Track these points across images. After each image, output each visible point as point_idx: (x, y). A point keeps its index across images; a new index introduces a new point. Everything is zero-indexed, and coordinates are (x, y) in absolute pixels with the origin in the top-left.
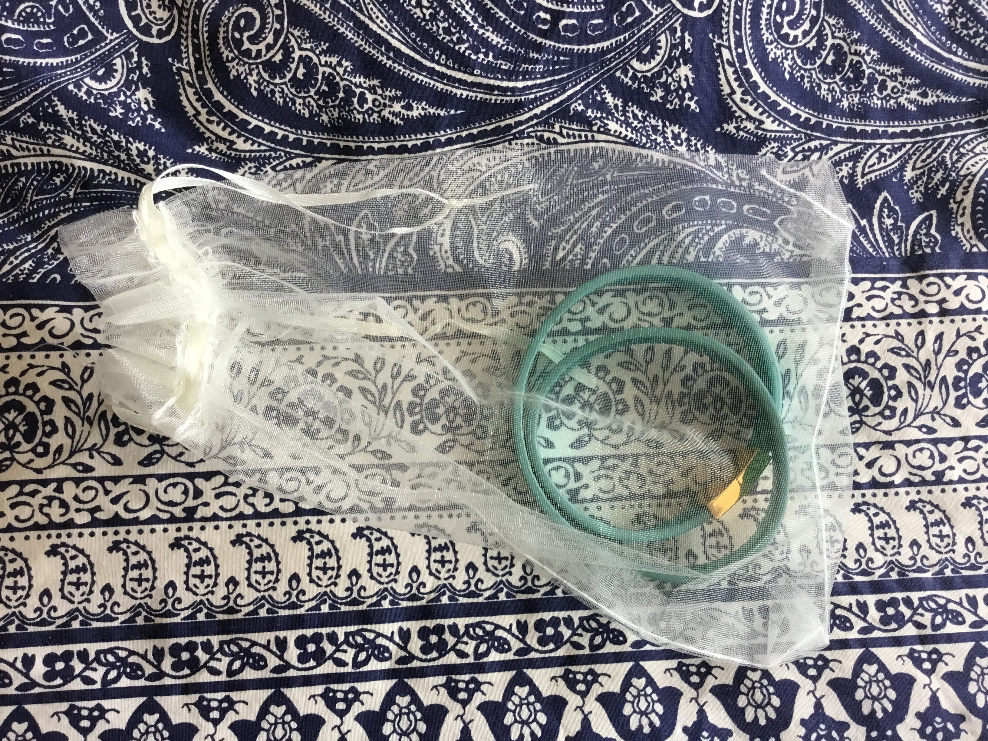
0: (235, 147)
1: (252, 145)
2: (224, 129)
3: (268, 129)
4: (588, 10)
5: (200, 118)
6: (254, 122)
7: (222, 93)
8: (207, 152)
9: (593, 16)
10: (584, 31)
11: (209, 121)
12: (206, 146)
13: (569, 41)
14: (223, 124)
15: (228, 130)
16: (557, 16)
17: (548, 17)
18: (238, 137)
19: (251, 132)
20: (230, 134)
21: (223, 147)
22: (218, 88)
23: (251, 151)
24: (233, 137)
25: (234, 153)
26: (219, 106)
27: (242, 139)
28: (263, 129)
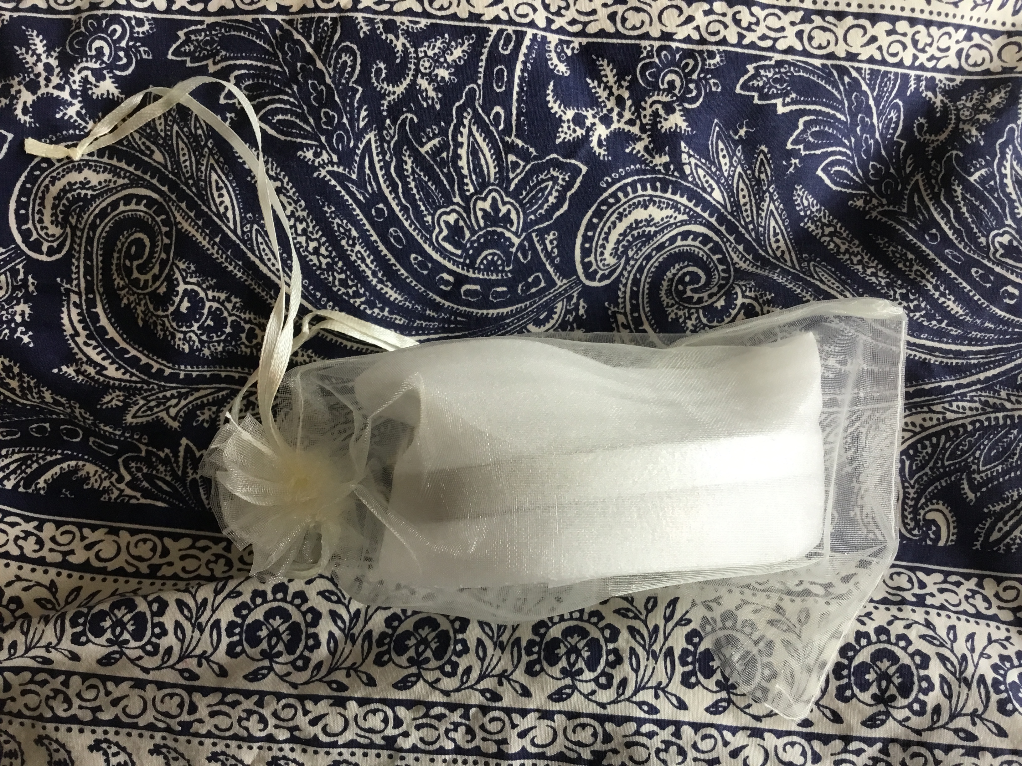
0: (105, 372)
1: (124, 374)
2: (98, 354)
3: (144, 360)
4: (494, 277)
5: (77, 339)
6: (133, 352)
7: (109, 319)
8: (74, 374)
9: (498, 283)
10: (486, 297)
11: (86, 344)
12: (74, 367)
13: (469, 304)
14: (99, 349)
15: (104, 355)
16: (461, 280)
17: (451, 279)
18: (111, 364)
19: (126, 361)
20: (104, 359)
21: (91, 371)
22: (107, 315)
23: (120, 380)
24: (106, 363)
25: (102, 379)
26: (102, 331)
27: (115, 366)
28: (140, 360)
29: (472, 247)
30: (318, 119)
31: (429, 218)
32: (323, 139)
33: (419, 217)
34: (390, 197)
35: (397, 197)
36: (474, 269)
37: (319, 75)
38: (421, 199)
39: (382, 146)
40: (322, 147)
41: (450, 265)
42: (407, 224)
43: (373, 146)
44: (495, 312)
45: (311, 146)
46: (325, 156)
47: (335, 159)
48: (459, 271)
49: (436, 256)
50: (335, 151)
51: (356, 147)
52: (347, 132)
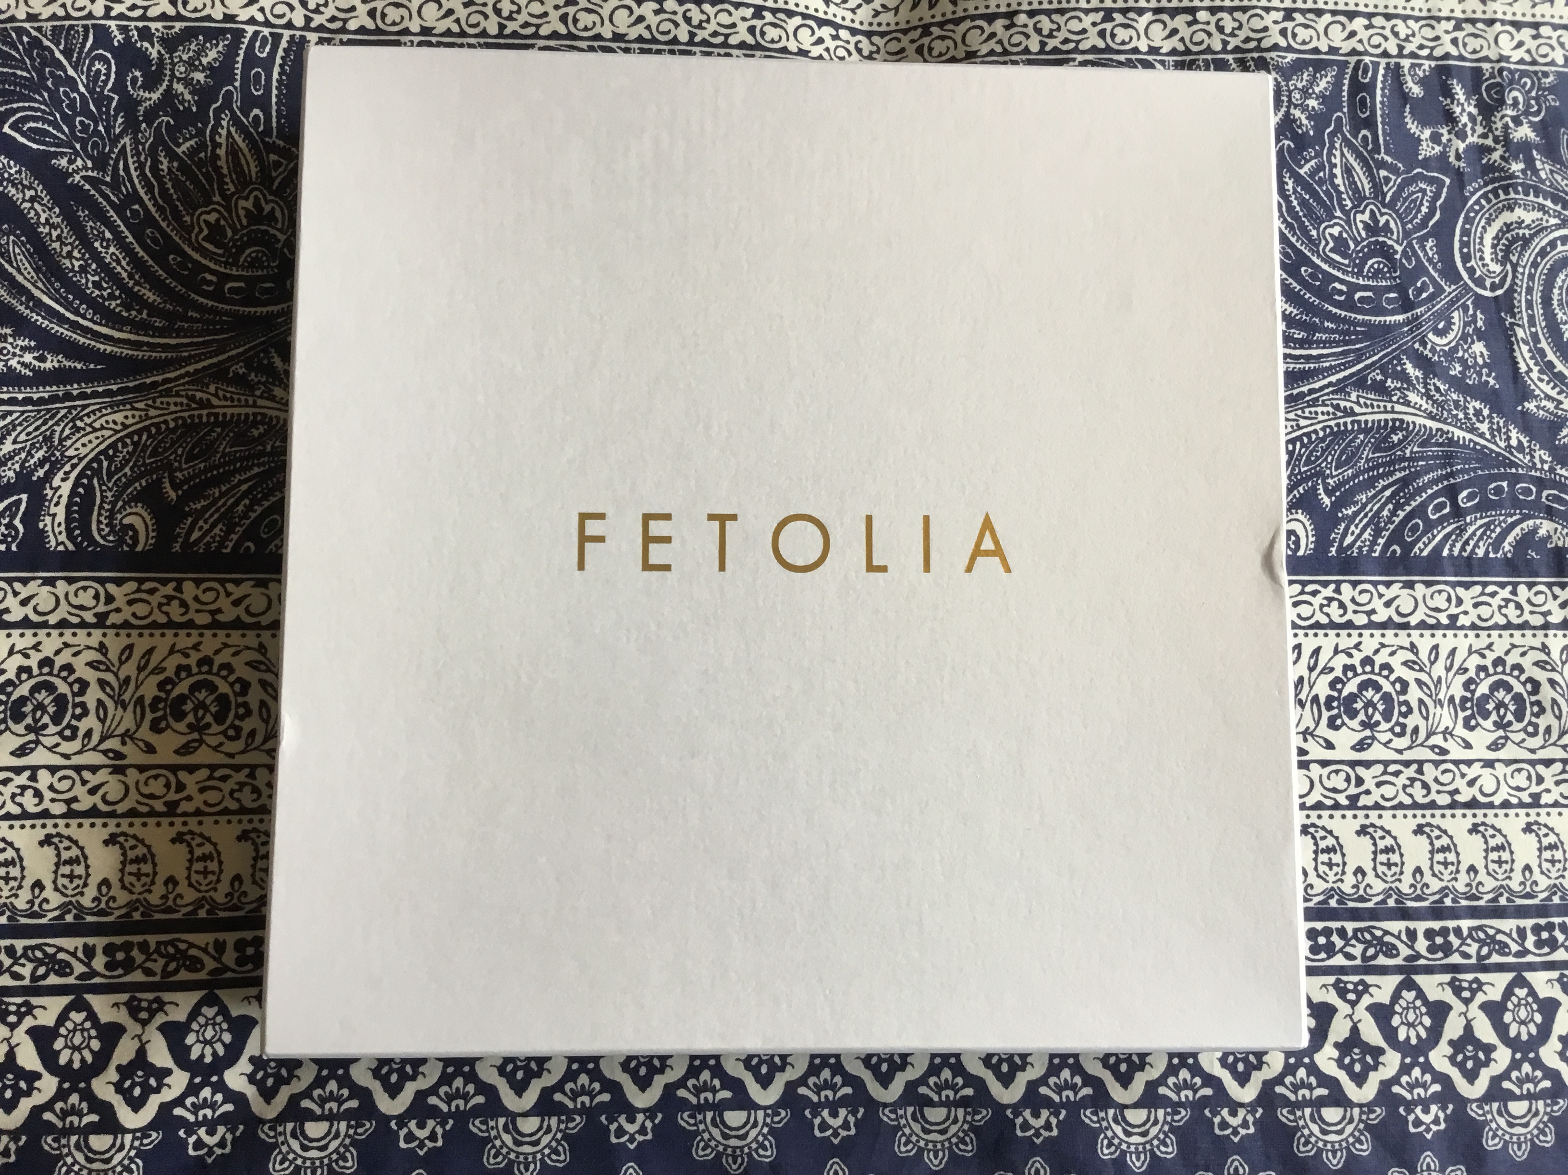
29: (234, 246)
30: (72, 127)
31: (187, 218)
32: (78, 146)
33: (177, 216)
34: (146, 198)
35: (153, 198)
36: (238, 267)
37: (71, 83)
38: (178, 199)
39: (136, 148)
40: (77, 154)
41: (212, 265)
42: (164, 225)
43: (128, 149)
44: (264, 310)
45: (65, 154)
46: (79, 162)
47: (90, 164)
48: (222, 270)
49: (196, 256)
50: (90, 157)
51: (111, 151)
52: (102, 138)
